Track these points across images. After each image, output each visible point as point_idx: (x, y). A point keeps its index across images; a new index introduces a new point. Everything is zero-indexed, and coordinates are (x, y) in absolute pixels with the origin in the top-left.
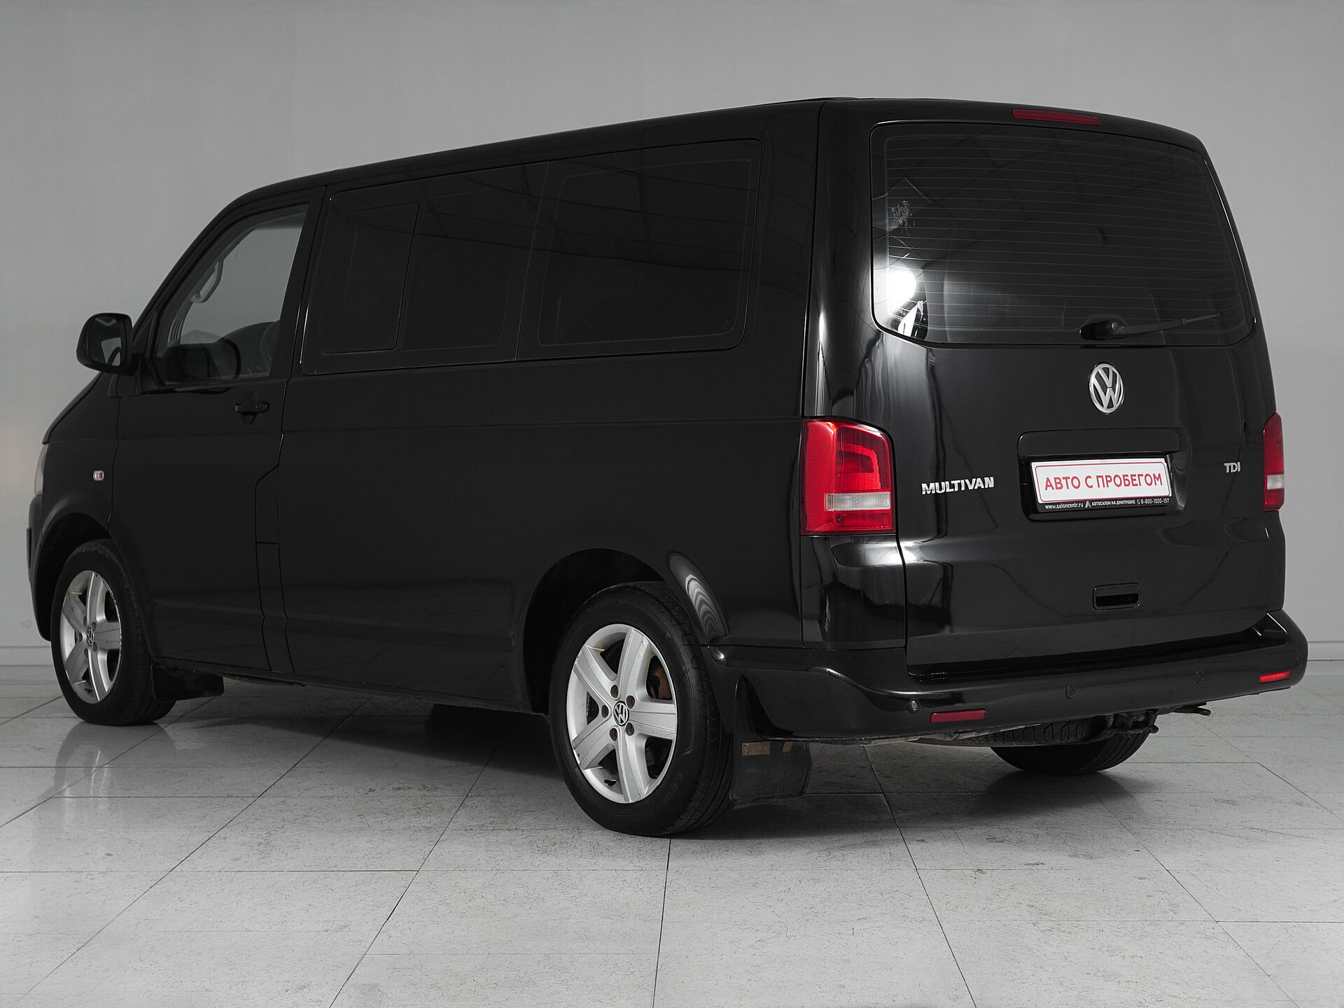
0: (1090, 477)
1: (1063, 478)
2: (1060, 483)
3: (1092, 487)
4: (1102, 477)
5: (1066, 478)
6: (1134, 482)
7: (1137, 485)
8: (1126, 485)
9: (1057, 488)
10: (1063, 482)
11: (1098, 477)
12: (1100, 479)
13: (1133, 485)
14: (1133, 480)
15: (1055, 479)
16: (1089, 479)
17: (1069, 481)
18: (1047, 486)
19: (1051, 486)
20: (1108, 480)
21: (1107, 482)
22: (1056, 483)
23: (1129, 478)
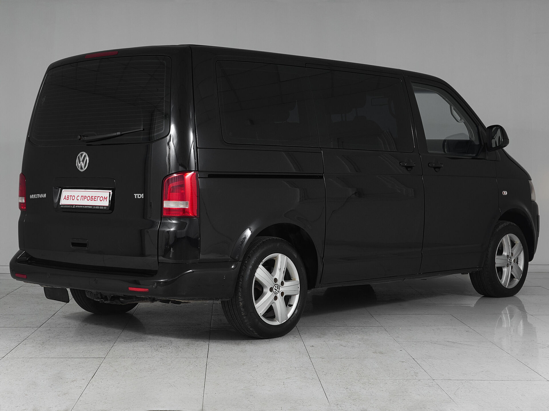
0: (79, 196)
1: (70, 196)
2: (68, 198)
3: (78, 200)
4: (83, 196)
5: (71, 196)
6: (95, 199)
7: (96, 200)
8: (91, 200)
9: (67, 199)
10: (70, 197)
11: (82, 196)
12: (82, 197)
13: (94, 200)
14: (95, 198)
15: (68, 196)
16: (78, 197)
17: (72, 197)
18: (64, 198)
19: (65, 198)
20: (85, 197)
21: (85, 198)
22: (67, 198)
23: (93, 198)
